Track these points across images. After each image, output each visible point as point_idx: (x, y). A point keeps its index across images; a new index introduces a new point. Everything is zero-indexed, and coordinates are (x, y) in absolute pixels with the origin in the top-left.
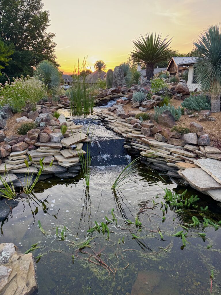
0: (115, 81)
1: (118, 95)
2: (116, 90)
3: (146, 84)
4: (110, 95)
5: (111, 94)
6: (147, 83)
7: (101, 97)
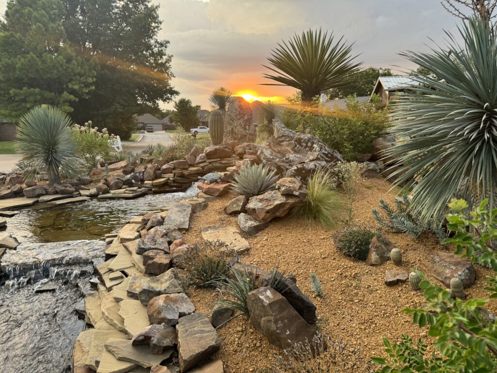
0: (232, 129)
1: (223, 162)
2: (218, 151)
3: (281, 140)
4: (202, 165)
5: (205, 162)
6: (283, 139)
7: (182, 167)
